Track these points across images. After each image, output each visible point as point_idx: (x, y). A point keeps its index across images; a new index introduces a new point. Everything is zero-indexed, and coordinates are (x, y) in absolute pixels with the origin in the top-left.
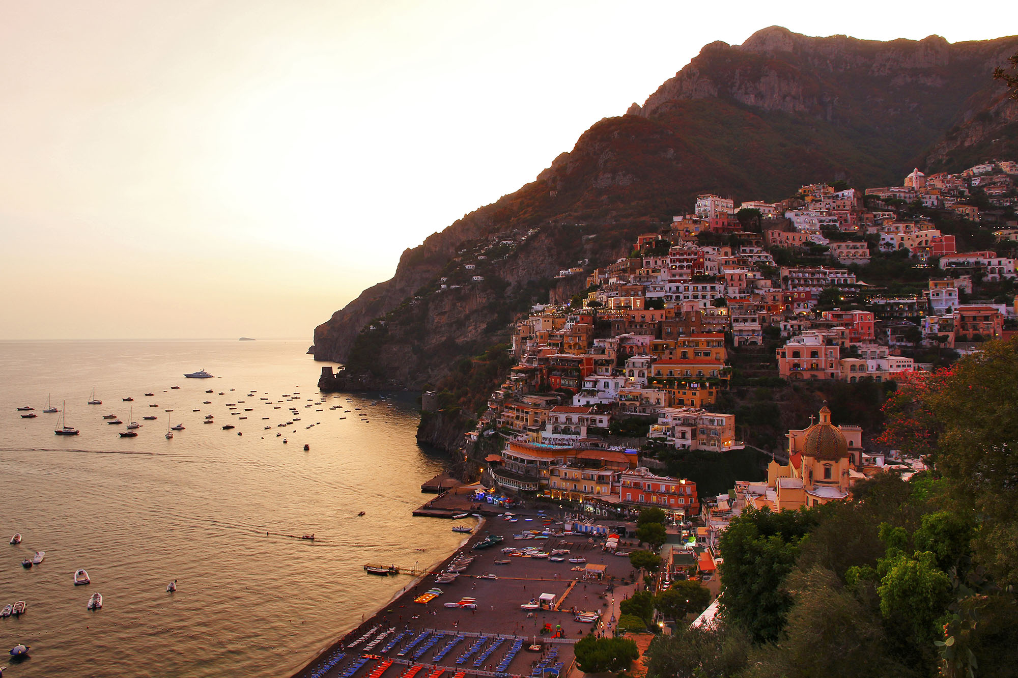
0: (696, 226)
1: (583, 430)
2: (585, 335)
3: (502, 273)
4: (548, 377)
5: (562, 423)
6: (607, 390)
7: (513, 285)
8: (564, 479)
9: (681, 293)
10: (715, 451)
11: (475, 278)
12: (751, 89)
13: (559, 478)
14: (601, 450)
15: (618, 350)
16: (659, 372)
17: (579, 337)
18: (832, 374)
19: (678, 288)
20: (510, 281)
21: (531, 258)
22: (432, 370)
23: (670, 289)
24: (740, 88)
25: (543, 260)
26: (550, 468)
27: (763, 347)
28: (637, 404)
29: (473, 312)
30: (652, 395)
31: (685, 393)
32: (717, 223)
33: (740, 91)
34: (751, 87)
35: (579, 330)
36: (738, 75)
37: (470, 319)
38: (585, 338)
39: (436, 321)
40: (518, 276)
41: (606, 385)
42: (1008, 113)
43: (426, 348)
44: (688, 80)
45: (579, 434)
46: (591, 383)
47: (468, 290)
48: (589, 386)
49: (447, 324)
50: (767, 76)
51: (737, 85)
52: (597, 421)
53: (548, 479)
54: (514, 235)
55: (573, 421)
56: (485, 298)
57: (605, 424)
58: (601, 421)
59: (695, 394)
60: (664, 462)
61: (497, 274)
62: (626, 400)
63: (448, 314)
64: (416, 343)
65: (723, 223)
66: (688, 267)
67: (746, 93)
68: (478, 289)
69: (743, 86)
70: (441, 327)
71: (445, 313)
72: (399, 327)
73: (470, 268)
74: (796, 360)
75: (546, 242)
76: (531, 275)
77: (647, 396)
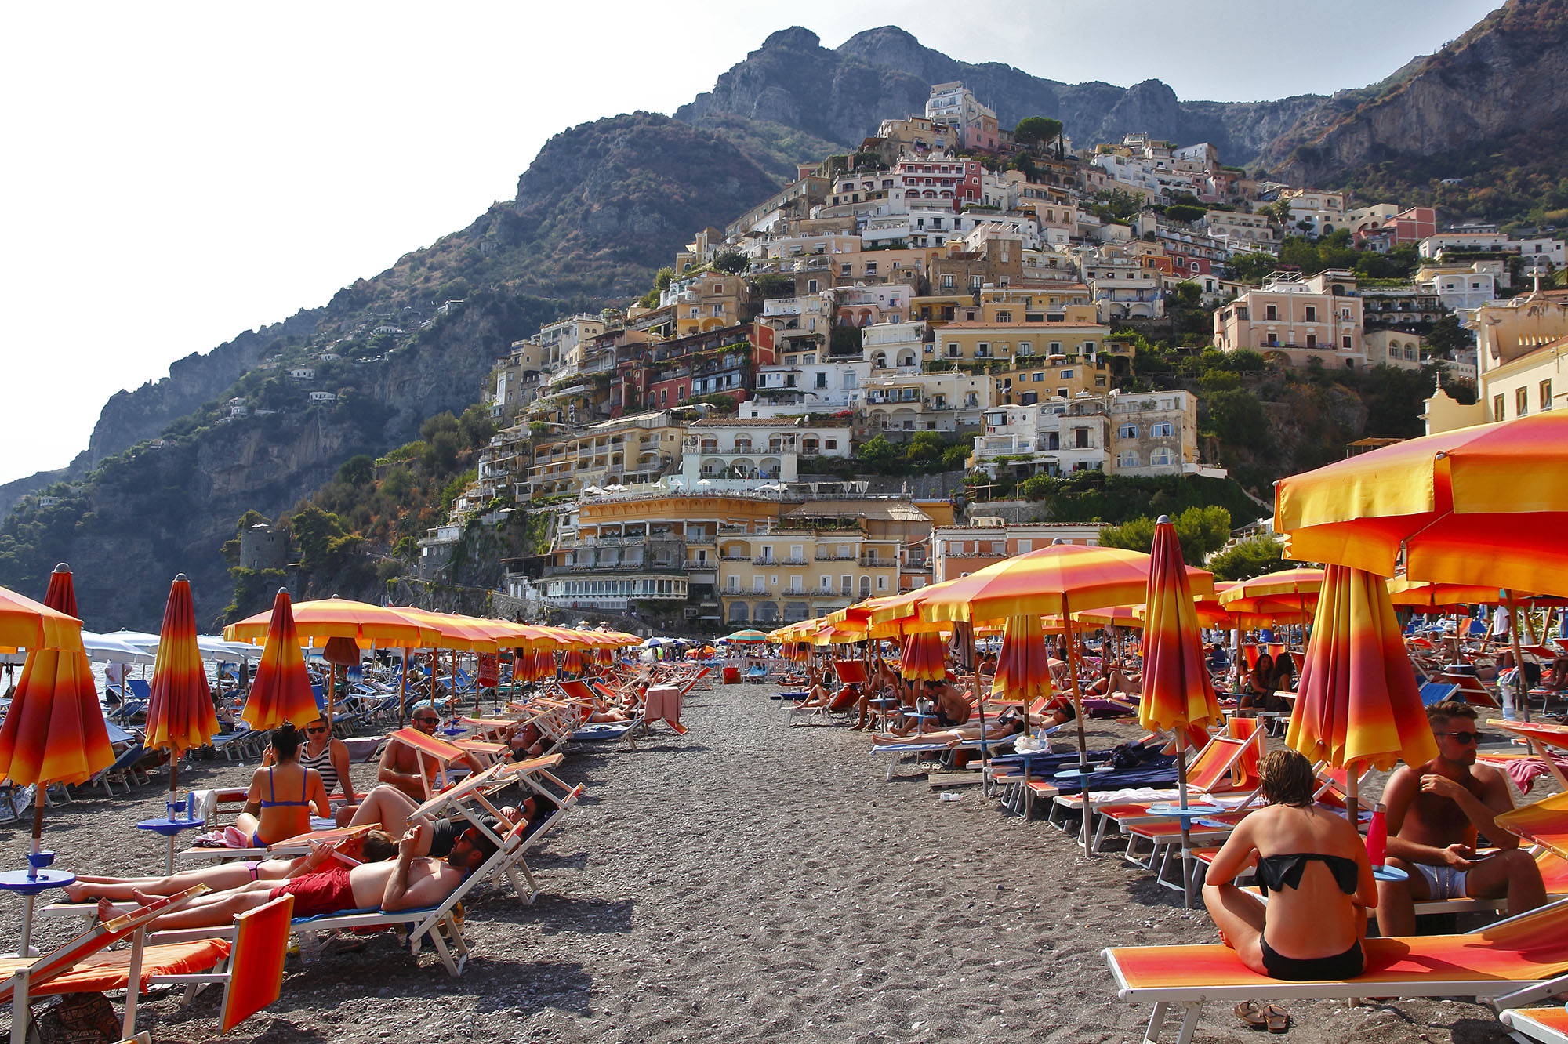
0: (938, 137)
1: (788, 463)
2: (734, 299)
3: (377, 389)
4: (647, 388)
5: (728, 452)
6: (822, 393)
7: (403, 414)
8: (762, 563)
9: (947, 231)
10: (1169, 473)
11: (314, 395)
12: (861, 118)
13: (750, 563)
14: (850, 500)
15: (833, 318)
16: (953, 348)
17: (718, 307)
18: (1349, 361)
19: (937, 221)
20: (398, 405)
21: (446, 358)
22: (203, 595)
23: (921, 222)
24: (840, 114)
25: (473, 365)
26: (720, 541)
27: (1168, 323)
28: (917, 407)
29: (305, 470)
30: (954, 386)
31: (1039, 377)
32: (978, 138)
33: (840, 120)
34: (861, 114)
35: (718, 289)
36: (837, 90)
37: (300, 484)
38: (733, 308)
39: (216, 486)
40: (415, 398)
41: (821, 380)
42: (1345, 150)
43: (189, 547)
44: (745, 89)
45: (775, 474)
46: (782, 375)
47: (298, 421)
48: (776, 381)
49: (244, 493)
50: (891, 97)
51: (835, 108)
52: (822, 444)
53: (713, 571)
54: (405, 318)
55: (754, 446)
56: (338, 437)
57: (843, 449)
58: (831, 444)
59: (1068, 375)
60: (1044, 501)
61: (366, 391)
62: (886, 402)
63: (246, 470)
64: (164, 533)
65: (991, 141)
66: (946, 194)
67: (852, 126)
68: (321, 417)
69: (846, 112)
70: (228, 500)
71: (241, 467)
72: (121, 495)
73: (302, 376)
74: (1272, 326)
75: (482, 324)
76: (445, 393)
77: (939, 390)
